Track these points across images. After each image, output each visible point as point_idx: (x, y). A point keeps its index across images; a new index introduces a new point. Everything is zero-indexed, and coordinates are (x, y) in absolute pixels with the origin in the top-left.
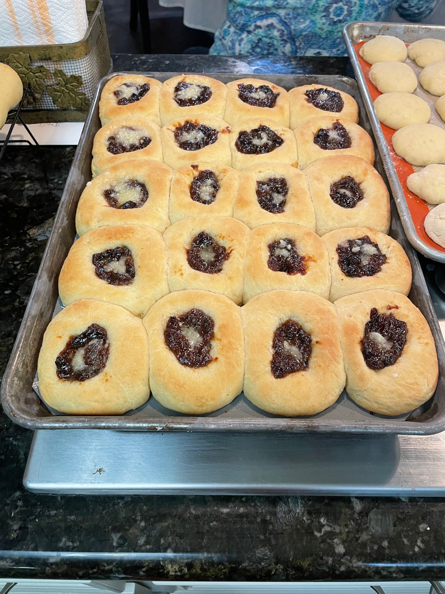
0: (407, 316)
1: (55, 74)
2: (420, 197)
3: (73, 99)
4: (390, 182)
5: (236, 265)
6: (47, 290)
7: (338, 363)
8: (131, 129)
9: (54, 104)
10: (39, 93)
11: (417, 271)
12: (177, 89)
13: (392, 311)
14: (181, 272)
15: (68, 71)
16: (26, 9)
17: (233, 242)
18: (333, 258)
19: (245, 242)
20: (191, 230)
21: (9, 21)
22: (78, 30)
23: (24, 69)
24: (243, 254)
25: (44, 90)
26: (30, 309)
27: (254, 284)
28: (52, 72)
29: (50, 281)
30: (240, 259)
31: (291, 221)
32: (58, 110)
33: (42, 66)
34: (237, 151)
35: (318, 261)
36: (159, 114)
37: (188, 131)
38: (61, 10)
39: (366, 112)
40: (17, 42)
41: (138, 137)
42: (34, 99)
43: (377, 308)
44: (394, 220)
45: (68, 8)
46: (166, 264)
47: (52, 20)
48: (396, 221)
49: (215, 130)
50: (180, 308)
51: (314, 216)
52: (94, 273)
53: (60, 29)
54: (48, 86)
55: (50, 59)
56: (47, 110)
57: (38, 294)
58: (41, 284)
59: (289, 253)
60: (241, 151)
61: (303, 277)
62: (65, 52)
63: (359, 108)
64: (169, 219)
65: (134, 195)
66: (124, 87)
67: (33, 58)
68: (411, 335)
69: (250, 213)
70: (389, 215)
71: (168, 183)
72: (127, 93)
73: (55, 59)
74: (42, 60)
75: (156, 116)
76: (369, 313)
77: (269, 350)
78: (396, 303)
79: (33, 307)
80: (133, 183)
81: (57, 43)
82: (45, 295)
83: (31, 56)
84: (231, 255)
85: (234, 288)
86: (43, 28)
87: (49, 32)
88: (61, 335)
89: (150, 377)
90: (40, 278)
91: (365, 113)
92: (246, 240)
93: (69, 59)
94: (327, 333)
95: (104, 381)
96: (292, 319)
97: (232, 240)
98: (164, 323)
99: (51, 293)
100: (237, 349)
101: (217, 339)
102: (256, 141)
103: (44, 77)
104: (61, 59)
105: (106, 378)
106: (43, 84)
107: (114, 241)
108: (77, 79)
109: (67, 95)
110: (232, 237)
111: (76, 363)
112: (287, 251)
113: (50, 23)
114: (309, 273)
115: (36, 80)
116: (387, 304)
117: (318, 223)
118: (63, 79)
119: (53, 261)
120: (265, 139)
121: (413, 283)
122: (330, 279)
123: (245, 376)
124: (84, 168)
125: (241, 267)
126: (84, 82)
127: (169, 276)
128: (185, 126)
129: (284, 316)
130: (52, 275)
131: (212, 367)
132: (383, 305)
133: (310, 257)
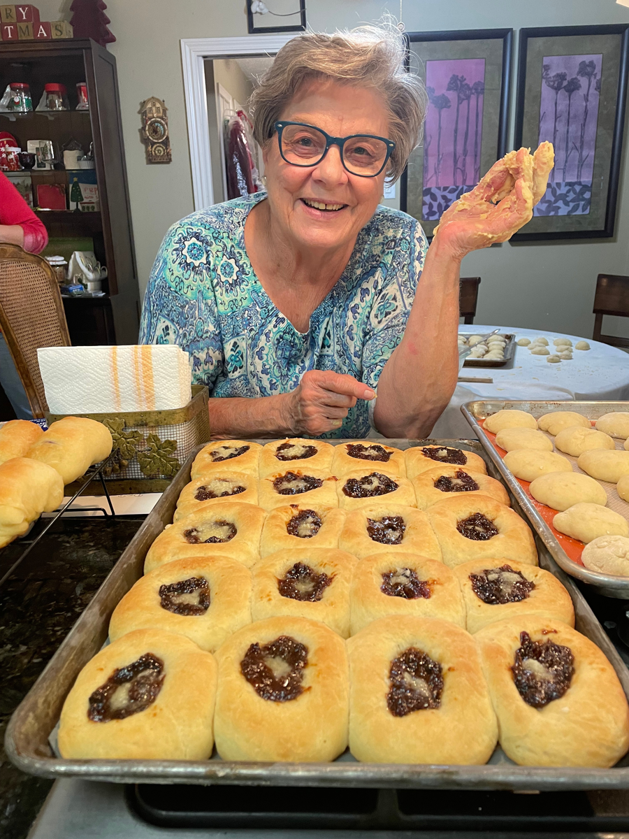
0: (570, 641)
1: (149, 439)
2: (573, 537)
3: (163, 465)
4: (529, 515)
5: (340, 590)
6: (95, 623)
7: (481, 694)
8: (225, 480)
9: (142, 471)
10: (127, 459)
11: (578, 600)
12: (279, 449)
13: (550, 636)
14: (268, 598)
15: (163, 437)
16: (131, 378)
17: (337, 567)
18: (465, 585)
19: (352, 567)
20: (285, 560)
21: (111, 389)
22: (181, 398)
23: (116, 434)
24: (349, 578)
25: (133, 457)
26: (71, 638)
27: (364, 610)
28: (145, 438)
29: (101, 614)
30: (345, 583)
31: (410, 551)
32: (144, 479)
33: (135, 432)
34: (344, 495)
35: (446, 585)
36: (257, 469)
37: (289, 481)
38: (166, 379)
39: (495, 466)
40: (115, 409)
41: (231, 487)
42: (121, 466)
43: (528, 632)
44: (542, 556)
45: (173, 377)
46: (250, 590)
47: (155, 387)
48: (544, 555)
49: (319, 480)
50: (265, 636)
51: (440, 549)
52: (159, 604)
53: (162, 396)
54: (139, 451)
55: (146, 425)
56: (132, 479)
57: (83, 625)
58: (90, 616)
59: (408, 579)
60: (350, 495)
61: (427, 601)
62: (164, 419)
63: (487, 464)
64: (260, 554)
65: (221, 533)
66: (223, 449)
67: (128, 424)
68: (580, 662)
69: (359, 544)
70: (535, 549)
71: (261, 519)
72: (225, 453)
73: (152, 424)
74: (137, 426)
75: (255, 470)
76: (519, 637)
77: (383, 679)
78: (554, 626)
79: (74, 638)
80: (222, 523)
81: (156, 410)
82: (91, 628)
83: (127, 422)
84: (333, 580)
85: (337, 616)
86: (145, 396)
87: (150, 398)
88: (102, 667)
89: (216, 714)
90: (90, 608)
91: (493, 467)
92: (353, 565)
93: (167, 424)
94: (461, 656)
95: (151, 715)
96: (415, 646)
97: (336, 565)
98: (240, 652)
99: (99, 630)
100: (339, 675)
101: (312, 665)
102: (366, 486)
103: (136, 442)
104: (158, 424)
105: (154, 712)
106: (133, 450)
107: (189, 572)
108: (172, 445)
109: (158, 461)
110: (336, 563)
111: (116, 699)
112: (405, 578)
113: (153, 390)
114: (434, 597)
115: (127, 446)
116: (540, 627)
117: (445, 557)
118: (157, 445)
119: (109, 595)
120: (376, 483)
121: (576, 615)
122: (464, 606)
123: (351, 714)
124: (165, 516)
125: (346, 592)
126: (178, 449)
127: (253, 603)
128: (286, 477)
129: (403, 642)
130: (105, 609)
131: (304, 700)
132: (535, 629)
133: (434, 581)
